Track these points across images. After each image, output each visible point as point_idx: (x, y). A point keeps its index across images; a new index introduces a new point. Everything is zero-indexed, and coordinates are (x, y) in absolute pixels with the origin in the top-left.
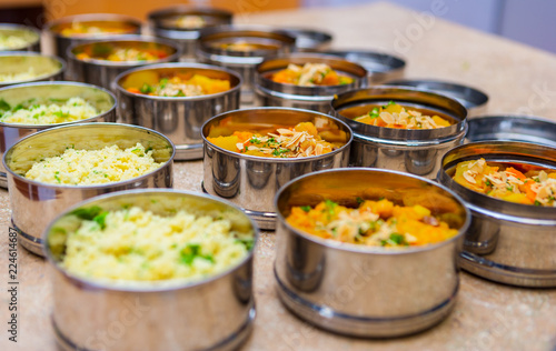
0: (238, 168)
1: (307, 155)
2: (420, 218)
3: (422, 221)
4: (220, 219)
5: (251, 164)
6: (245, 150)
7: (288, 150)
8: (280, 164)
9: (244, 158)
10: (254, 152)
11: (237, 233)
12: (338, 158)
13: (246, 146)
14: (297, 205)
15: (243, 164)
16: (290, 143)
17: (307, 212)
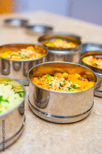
0: (9, 64)
1: (33, 58)
2: (78, 78)
3: (79, 79)
4: (8, 84)
5: (14, 62)
6: (11, 58)
7: (26, 57)
8: (24, 62)
9: (11, 61)
10: (14, 58)
11: (15, 89)
12: (44, 59)
13: (11, 56)
14: (35, 77)
15: (11, 63)
16: (27, 54)
17: (39, 79)
